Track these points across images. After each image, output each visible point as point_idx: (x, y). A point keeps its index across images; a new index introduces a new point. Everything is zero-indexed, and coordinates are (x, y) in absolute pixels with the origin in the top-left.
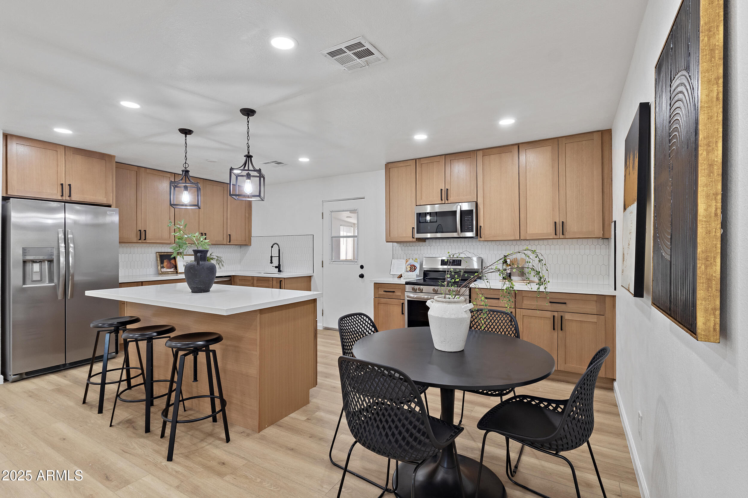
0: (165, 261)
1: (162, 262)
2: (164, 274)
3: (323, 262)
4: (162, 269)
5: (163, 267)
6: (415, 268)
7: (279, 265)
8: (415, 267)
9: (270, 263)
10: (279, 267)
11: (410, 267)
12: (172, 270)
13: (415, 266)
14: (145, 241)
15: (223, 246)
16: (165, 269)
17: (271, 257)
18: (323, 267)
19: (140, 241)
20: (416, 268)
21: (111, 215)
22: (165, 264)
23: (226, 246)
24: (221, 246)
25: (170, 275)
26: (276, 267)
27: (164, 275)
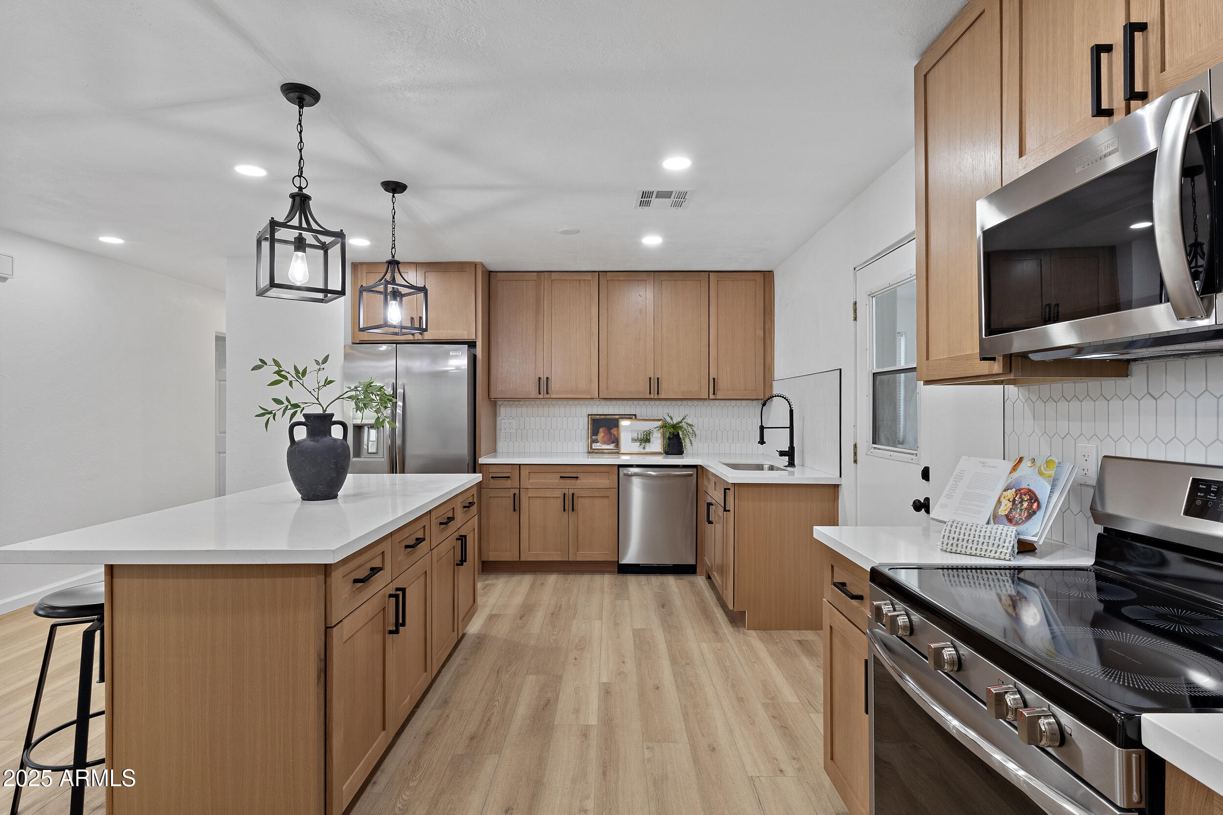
0: (601, 430)
1: (595, 432)
2: (596, 453)
3: (855, 446)
4: (593, 445)
5: (596, 441)
6: (1035, 506)
7: (792, 448)
8: (1037, 500)
9: (759, 443)
10: (789, 454)
11: (1014, 500)
12: (611, 446)
13: (1033, 498)
14: (547, 396)
15: (700, 403)
16: (598, 444)
17: (762, 428)
18: (855, 461)
19: (541, 396)
20: (1039, 507)
21: (455, 357)
22: (601, 435)
23: (706, 403)
24: (695, 403)
25: (606, 456)
26: (782, 453)
27: (596, 455)
